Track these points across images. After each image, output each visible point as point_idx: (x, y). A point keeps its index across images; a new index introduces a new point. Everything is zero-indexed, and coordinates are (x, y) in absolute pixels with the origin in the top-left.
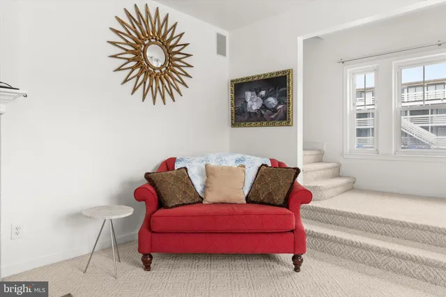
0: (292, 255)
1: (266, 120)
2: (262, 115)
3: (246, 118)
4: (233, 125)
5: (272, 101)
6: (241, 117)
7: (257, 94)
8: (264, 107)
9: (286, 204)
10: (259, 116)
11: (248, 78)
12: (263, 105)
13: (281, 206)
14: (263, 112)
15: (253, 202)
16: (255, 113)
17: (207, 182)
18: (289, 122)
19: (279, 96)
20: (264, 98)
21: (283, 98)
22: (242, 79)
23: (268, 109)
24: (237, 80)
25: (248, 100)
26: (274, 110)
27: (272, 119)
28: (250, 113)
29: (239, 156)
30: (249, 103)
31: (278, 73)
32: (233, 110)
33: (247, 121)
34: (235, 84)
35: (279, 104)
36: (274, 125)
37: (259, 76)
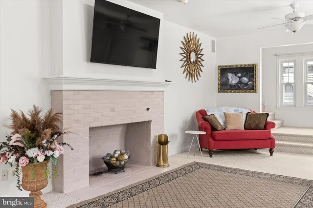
0: (269, 149)
1: (241, 90)
2: (239, 87)
3: (228, 87)
4: (219, 92)
5: (245, 79)
6: (224, 86)
7: (236, 75)
8: (240, 82)
9: (265, 128)
10: (237, 87)
11: (229, 66)
12: (239, 81)
13: (263, 129)
14: (239, 85)
15: (248, 129)
16: (234, 85)
17: (226, 120)
18: (255, 91)
19: (249, 77)
20: (240, 78)
21: (251, 78)
22: (226, 66)
23: (242, 83)
24: (222, 66)
25: (230, 78)
26: (247, 84)
27: (245, 89)
28: (231, 85)
29: (235, 108)
30: (230, 80)
31: (249, 65)
32: (220, 83)
33: (229, 89)
34: (221, 69)
35: (250, 81)
36: (246, 92)
37: (238, 66)
